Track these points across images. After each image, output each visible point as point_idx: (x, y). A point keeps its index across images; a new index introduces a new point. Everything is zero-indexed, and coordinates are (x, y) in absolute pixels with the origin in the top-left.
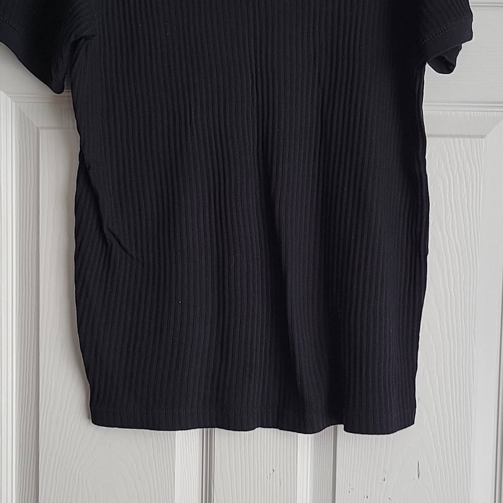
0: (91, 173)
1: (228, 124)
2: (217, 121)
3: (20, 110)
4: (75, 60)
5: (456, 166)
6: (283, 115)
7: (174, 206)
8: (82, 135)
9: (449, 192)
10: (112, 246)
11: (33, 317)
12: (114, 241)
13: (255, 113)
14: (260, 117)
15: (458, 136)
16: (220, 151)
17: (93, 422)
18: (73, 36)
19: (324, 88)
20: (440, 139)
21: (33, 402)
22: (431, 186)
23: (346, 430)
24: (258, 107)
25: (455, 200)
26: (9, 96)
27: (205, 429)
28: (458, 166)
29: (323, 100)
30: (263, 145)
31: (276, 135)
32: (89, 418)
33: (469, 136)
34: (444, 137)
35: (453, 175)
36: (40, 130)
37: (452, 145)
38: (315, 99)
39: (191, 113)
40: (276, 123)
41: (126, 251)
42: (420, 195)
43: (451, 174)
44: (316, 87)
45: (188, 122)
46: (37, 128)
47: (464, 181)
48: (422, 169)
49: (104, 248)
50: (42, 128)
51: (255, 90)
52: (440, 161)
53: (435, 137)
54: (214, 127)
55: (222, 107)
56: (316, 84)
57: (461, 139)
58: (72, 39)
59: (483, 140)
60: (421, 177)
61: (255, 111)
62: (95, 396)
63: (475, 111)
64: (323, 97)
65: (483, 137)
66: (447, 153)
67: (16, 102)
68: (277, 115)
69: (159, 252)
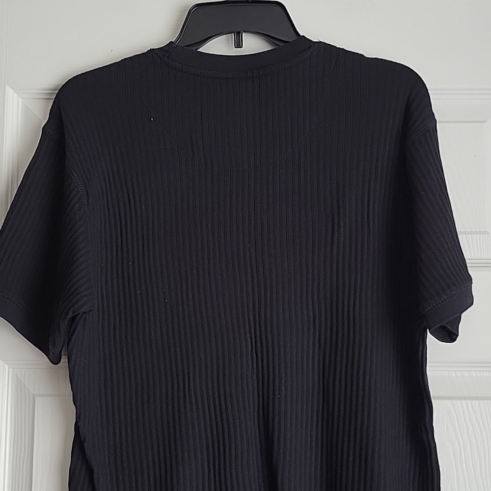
0: (86, 446)
1: (228, 390)
2: (216, 387)
3: (17, 376)
4: (72, 336)
5: (466, 430)
6: (284, 381)
7: (172, 477)
8: (78, 408)
9: (460, 458)
13: (255, 378)
14: (261, 382)
15: (465, 398)
16: (219, 419)
18: (71, 312)
19: (325, 352)
20: (446, 401)
22: (440, 451)
24: (258, 371)
25: (466, 465)
26: (6, 363)
28: (467, 430)
29: (324, 364)
30: (263, 412)
31: (277, 401)
33: (477, 398)
34: (451, 399)
35: (463, 439)
36: (36, 398)
37: (460, 407)
38: (316, 363)
39: (189, 380)
40: (277, 388)
42: (429, 463)
43: (461, 438)
44: (316, 351)
45: (187, 390)
46: (33, 395)
47: (475, 446)
48: (430, 437)
50: (38, 395)
51: (255, 355)
52: (448, 425)
53: (442, 399)
54: (213, 394)
55: (221, 373)
56: (317, 347)
57: (468, 401)
58: (70, 315)
60: (429, 444)
61: (255, 376)
63: (481, 371)
64: (324, 360)
66: (455, 416)
67: (13, 369)
68: (277, 381)
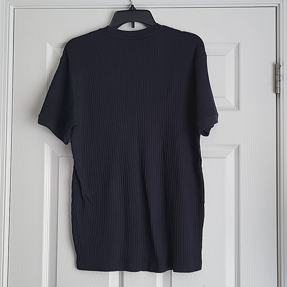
0: (78, 173)
3: (52, 150)
4: (73, 133)
5: (215, 169)
6: (148, 151)
10: (85, 200)
11: (56, 227)
12: (86, 198)
15: (215, 158)
17: (78, 269)
21: (55, 261)
23: (174, 271)
26: (49, 145)
27: (121, 271)
31: (146, 158)
32: (76, 267)
33: (220, 158)
36: (59, 158)
37: (213, 161)
40: (146, 154)
41: (90, 202)
45: (114, 154)
46: (58, 156)
48: (201, 170)
49: (82, 201)
50: (60, 156)
51: (138, 142)
53: (205, 158)
58: (72, 126)
59: (225, 159)
62: (78, 258)
65: (225, 158)
67: (51, 147)
69: (103, 203)
